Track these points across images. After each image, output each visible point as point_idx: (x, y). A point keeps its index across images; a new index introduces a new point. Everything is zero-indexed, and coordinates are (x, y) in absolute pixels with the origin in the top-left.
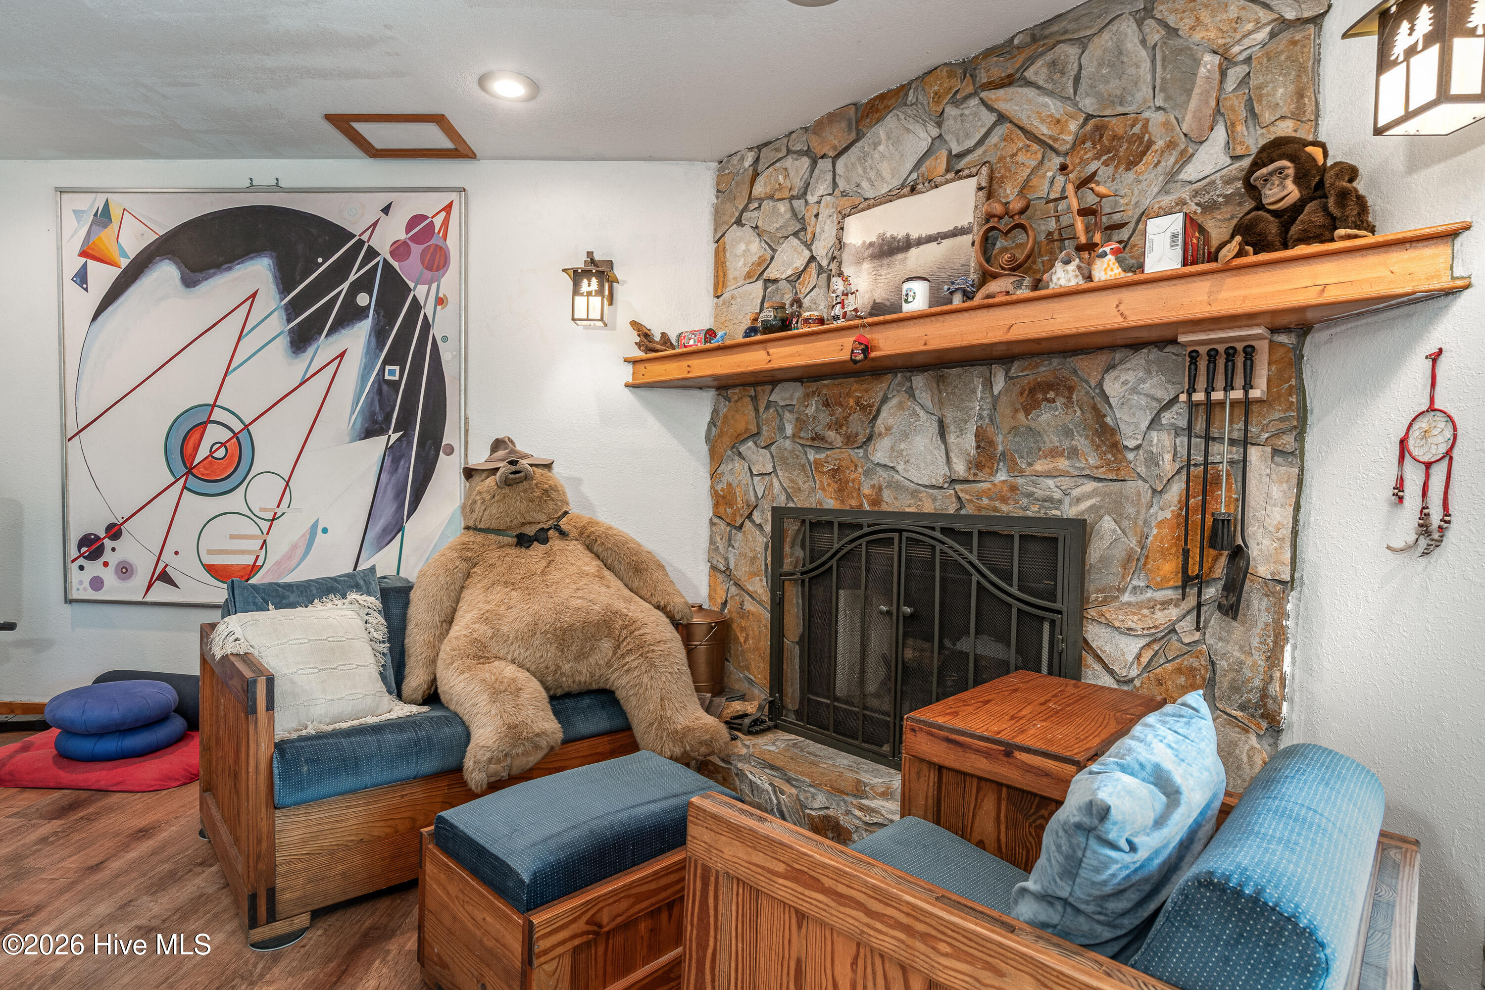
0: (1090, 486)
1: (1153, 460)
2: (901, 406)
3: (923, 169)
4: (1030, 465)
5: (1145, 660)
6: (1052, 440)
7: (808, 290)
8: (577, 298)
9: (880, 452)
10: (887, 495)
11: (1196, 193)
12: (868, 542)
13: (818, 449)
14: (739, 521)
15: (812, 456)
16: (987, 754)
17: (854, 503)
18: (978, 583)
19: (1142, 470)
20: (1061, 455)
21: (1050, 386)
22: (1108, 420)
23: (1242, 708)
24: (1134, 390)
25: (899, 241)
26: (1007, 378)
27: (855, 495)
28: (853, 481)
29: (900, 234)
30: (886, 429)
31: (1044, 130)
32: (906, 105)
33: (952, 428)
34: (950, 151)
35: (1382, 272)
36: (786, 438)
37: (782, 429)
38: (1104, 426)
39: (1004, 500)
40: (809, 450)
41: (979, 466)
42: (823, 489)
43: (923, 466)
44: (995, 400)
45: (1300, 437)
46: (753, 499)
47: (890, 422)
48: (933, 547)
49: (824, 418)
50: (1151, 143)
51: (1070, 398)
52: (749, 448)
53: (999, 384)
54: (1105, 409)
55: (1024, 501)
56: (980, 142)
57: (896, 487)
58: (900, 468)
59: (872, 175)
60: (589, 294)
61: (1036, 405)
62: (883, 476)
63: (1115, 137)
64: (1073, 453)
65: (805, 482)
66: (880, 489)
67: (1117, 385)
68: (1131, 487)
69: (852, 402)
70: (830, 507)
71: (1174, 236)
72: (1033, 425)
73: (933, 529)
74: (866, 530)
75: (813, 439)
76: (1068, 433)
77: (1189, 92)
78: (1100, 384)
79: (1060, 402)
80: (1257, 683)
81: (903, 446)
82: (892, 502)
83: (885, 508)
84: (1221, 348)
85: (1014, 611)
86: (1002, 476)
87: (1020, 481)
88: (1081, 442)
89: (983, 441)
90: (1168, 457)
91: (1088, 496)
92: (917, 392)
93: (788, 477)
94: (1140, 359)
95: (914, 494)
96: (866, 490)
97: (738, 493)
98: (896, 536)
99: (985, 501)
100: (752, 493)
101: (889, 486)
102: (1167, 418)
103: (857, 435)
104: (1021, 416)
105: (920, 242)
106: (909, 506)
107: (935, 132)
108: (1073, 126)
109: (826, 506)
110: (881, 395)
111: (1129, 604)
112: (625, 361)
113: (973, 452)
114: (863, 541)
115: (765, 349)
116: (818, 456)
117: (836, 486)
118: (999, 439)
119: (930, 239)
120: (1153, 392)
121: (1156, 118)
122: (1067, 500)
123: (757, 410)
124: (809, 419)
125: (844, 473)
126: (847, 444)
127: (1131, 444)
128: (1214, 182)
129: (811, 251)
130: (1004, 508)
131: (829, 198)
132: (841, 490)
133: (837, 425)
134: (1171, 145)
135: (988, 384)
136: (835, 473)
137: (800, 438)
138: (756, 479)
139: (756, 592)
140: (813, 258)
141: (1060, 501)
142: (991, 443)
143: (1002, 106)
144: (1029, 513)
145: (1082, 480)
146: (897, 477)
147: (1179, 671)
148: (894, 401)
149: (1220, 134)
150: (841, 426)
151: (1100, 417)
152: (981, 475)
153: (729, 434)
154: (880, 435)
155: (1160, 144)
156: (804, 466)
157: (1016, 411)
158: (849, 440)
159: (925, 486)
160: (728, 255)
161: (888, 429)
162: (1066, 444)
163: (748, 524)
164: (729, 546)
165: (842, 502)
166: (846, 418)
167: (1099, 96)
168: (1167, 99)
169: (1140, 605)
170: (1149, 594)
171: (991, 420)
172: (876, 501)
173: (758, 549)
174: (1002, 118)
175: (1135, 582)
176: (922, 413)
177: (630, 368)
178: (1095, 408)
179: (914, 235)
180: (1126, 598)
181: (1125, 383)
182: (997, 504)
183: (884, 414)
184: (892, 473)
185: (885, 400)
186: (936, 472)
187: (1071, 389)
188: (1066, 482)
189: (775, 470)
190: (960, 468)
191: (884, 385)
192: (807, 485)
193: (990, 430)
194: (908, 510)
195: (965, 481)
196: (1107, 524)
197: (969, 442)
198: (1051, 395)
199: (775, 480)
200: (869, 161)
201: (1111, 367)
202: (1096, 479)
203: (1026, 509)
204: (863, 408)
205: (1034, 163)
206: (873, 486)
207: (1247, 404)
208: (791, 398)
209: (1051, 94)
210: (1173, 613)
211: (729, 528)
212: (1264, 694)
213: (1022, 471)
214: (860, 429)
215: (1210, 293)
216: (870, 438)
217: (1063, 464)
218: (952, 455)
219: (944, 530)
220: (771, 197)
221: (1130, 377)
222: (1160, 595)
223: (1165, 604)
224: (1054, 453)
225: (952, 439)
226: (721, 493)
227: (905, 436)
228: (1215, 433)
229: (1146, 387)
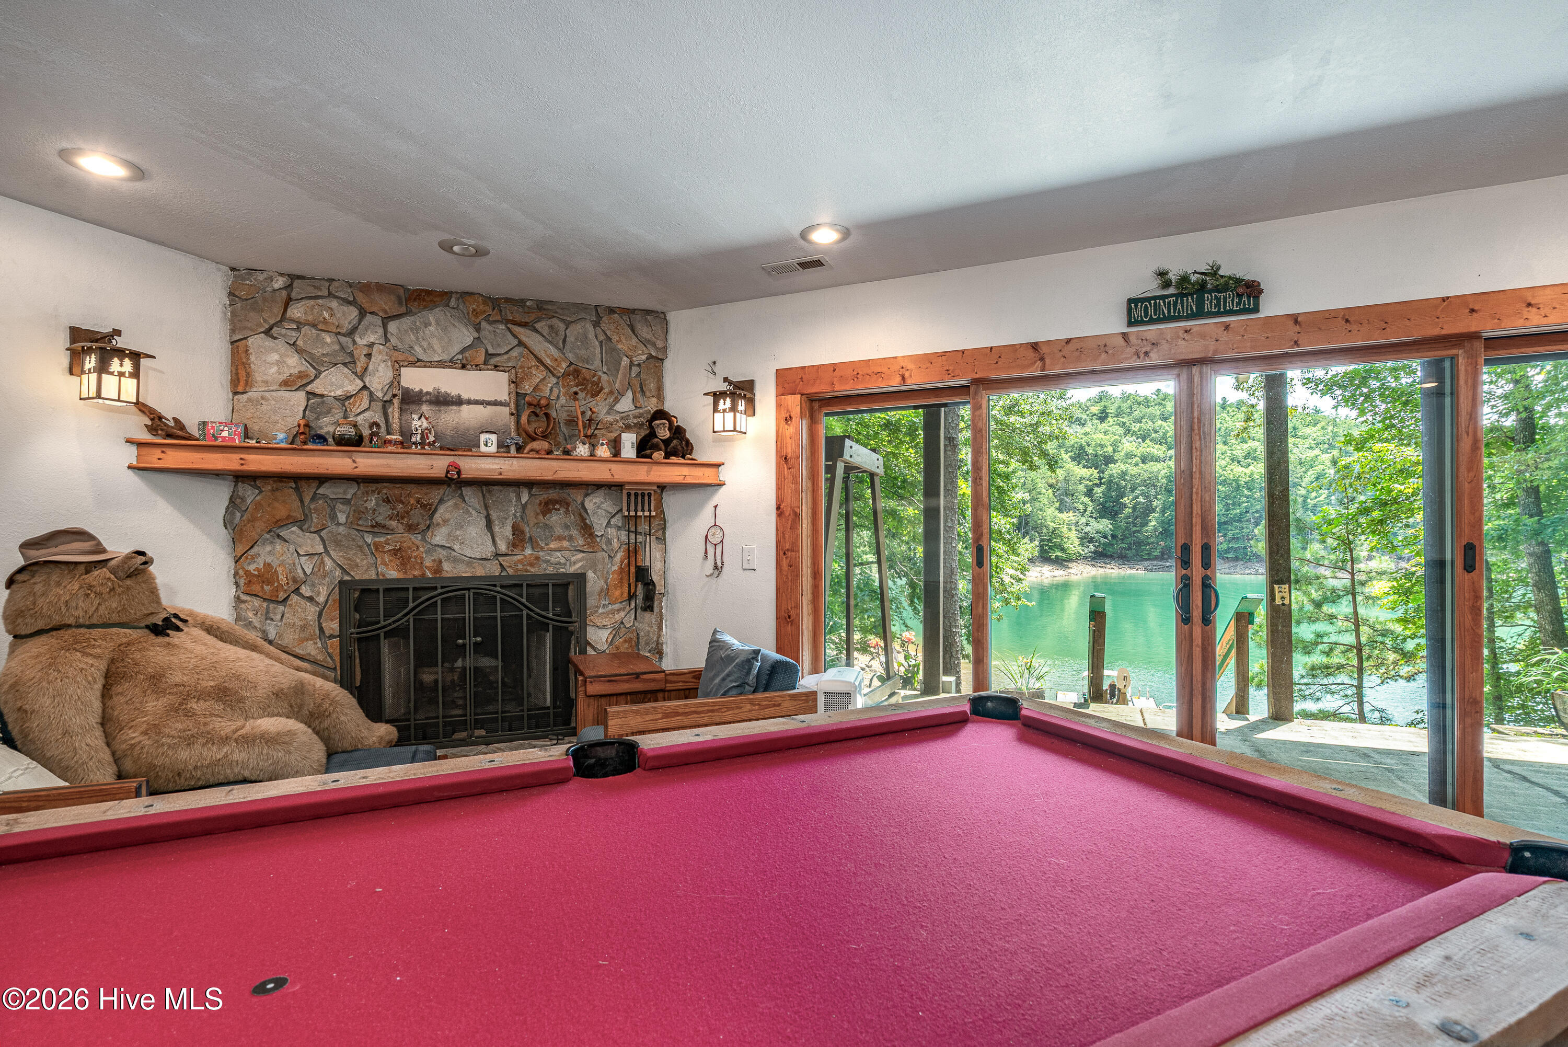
0: (580, 555)
1: (609, 542)
2: (456, 506)
3: (467, 354)
4: (547, 544)
5: (610, 640)
6: (559, 531)
7: (359, 411)
8: (105, 377)
9: (439, 537)
10: (446, 566)
11: (622, 418)
12: (442, 600)
13: (374, 534)
14: (282, 595)
15: (369, 539)
16: (627, 681)
17: (416, 573)
18: (528, 614)
19: (604, 547)
20: (565, 539)
21: (556, 502)
22: (587, 521)
23: (650, 651)
24: (599, 507)
25: (452, 397)
26: (531, 495)
27: (417, 567)
28: (416, 557)
29: (454, 392)
30: (444, 521)
31: (548, 361)
32: (447, 305)
33: (497, 522)
34: (487, 351)
35: (700, 474)
36: (338, 524)
37: (333, 517)
38: (586, 524)
39: (532, 565)
40: (366, 535)
41: (514, 546)
42: (385, 564)
43: (475, 546)
44: (524, 507)
45: (664, 533)
46: (302, 575)
47: (447, 516)
48: (495, 597)
49: (385, 510)
50: (602, 389)
51: (567, 509)
52: (293, 532)
53: (525, 498)
54: (585, 515)
55: (544, 565)
56: (507, 353)
57: (455, 560)
58: (457, 547)
59: (425, 344)
60: (121, 374)
61: (549, 511)
62: (442, 553)
63: (585, 379)
64: (571, 538)
65: (363, 560)
66: (440, 562)
67: (591, 504)
68: (600, 555)
69: (412, 501)
70: (394, 577)
71: (633, 443)
72: (548, 522)
73: (495, 586)
74: (439, 591)
75: (373, 526)
76: (567, 527)
77: (618, 371)
78: (583, 504)
79: (562, 510)
80: (655, 639)
81: (458, 533)
82: (449, 569)
83: (445, 575)
84: (640, 492)
85: (551, 627)
86: (528, 551)
87: (541, 554)
88: (574, 532)
89: (517, 530)
90: (616, 540)
91: (580, 561)
92: (467, 498)
93: (343, 556)
94: (601, 492)
95: (469, 564)
96: (428, 562)
97: (280, 572)
98: (466, 592)
99: (520, 566)
100: (300, 571)
101: (448, 559)
102: (613, 521)
103: (418, 525)
104: (541, 517)
105: (469, 402)
106: (465, 572)
107: (476, 335)
108: (564, 365)
109: (389, 577)
110: (438, 498)
111: (603, 613)
112: (127, 441)
113: (511, 537)
114: (439, 599)
115: (350, 458)
116: (377, 539)
117: (398, 562)
118: (527, 529)
119: (477, 402)
120: (607, 509)
121: (605, 378)
122: (568, 563)
123: (302, 501)
124: (368, 511)
125: (406, 551)
126: (409, 531)
127: (599, 534)
128: (628, 416)
129: (362, 381)
130: (533, 570)
131: (381, 347)
132: (403, 564)
133: (399, 517)
134: (611, 392)
135: (519, 498)
136: (395, 552)
137: (358, 525)
138: (303, 559)
139: (309, 654)
140: (365, 387)
141: (565, 564)
142: (523, 532)
143: (523, 338)
144: (547, 572)
145: (575, 553)
146: (454, 553)
147: (625, 641)
148: (450, 503)
149: (629, 394)
150: (403, 518)
151: (583, 520)
152: (516, 551)
153: (264, 520)
154: (438, 524)
155: (606, 390)
156: (361, 547)
157: (538, 514)
158: (410, 528)
159: (477, 559)
160: (252, 358)
161: (446, 521)
162: (567, 533)
163: (294, 598)
164: (266, 619)
165: (405, 573)
166: (407, 513)
167: (576, 355)
168: (608, 370)
169: (608, 613)
170: (610, 607)
171: (522, 518)
172: (438, 570)
173: (310, 618)
174: (521, 343)
175: (604, 602)
176: (474, 512)
177: (134, 449)
178: (580, 515)
179: (465, 396)
180: (601, 611)
181: (595, 503)
182: (528, 567)
183: (441, 510)
184: (450, 551)
185: (441, 501)
186: (487, 549)
187: (568, 504)
188: (567, 554)
189: (326, 551)
190: (503, 547)
191: (442, 492)
192: (365, 562)
193: (522, 524)
194: (464, 575)
195: (506, 555)
196: (590, 575)
197: (508, 531)
198: (557, 506)
199: (326, 559)
200: (421, 334)
201: (587, 495)
202: (583, 552)
203: (545, 569)
204: (424, 506)
205: (542, 377)
206: (434, 561)
207: (650, 516)
208: (345, 493)
209: (550, 342)
210: (622, 614)
211: (265, 605)
212: (658, 643)
213: (542, 548)
214: (421, 520)
215: (647, 472)
216: (428, 527)
217: (566, 544)
218: (497, 539)
219: (502, 587)
220: (314, 326)
221: (597, 500)
222: (617, 606)
223: (619, 611)
224: (560, 538)
225: (496, 529)
226: (256, 573)
227: (460, 526)
228: (639, 529)
229: (604, 506)
